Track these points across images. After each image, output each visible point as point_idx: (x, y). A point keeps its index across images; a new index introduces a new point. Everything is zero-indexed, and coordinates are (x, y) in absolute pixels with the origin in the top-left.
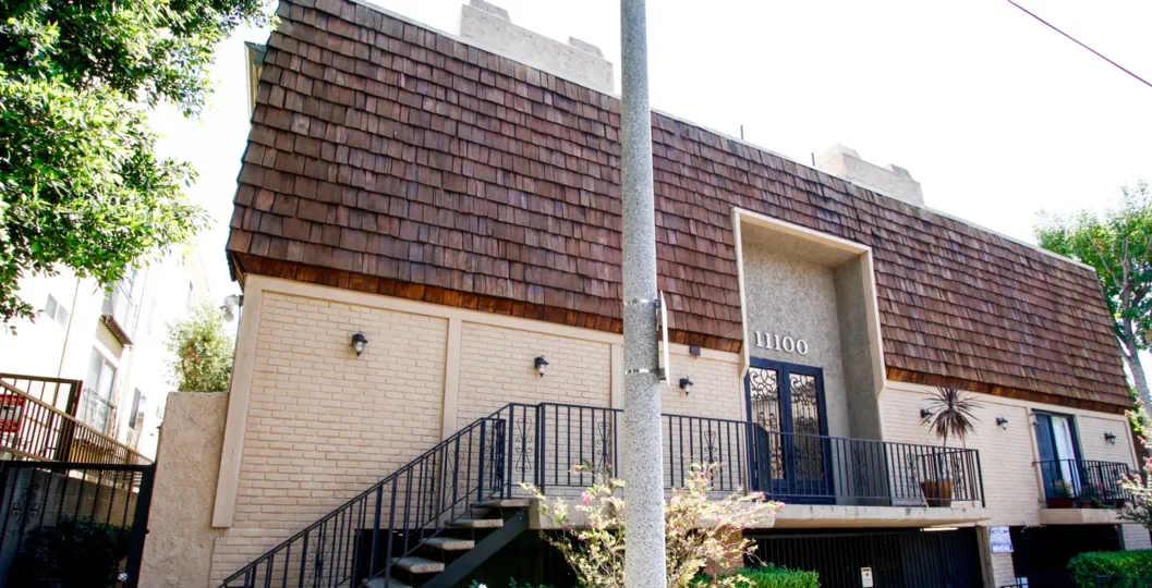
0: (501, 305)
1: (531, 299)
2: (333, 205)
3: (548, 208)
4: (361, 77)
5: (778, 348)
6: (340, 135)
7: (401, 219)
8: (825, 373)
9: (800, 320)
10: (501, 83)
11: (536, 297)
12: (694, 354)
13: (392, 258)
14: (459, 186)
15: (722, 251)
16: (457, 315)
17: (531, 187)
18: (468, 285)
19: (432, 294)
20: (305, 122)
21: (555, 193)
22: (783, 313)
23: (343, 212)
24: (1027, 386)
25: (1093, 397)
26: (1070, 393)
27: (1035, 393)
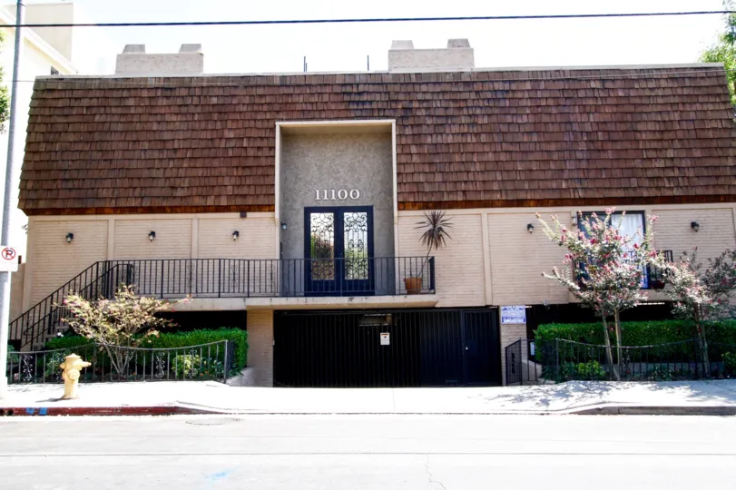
0: (133, 210)
1: (144, 205)
2: (55, 180)
3: (156, 155)
4: (66, 116)
5: (333, 198)
6: (58, 147)
7: (84, 179)
8: (374, 208)
9: (356, 176)
10: (133, 93)
11: (146, 203)
12: (243, 216)
13: (79, 198)
14: (110, 156)
15: (266, 152)
16: (112, 218)
17: (146, 145)
18: (113, 204)
19: (100, 211)
20: (44, 145)
21: (160, 146)
22: (341, 174)
23: (59, 182)
24: (566, 195)
25: (668, 193)
26: (632, 194)
27: (580, 199)
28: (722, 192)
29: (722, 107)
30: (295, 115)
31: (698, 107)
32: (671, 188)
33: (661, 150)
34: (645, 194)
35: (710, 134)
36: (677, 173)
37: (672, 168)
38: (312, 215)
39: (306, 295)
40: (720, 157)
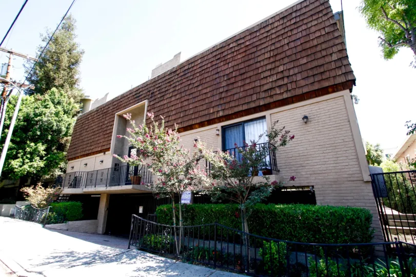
12: (104, 154)
13: (75, 154)
16: (80, 160)
18: (80, 154)
19: (78, 157)
24: (212, 117)
25: (280, 98)
26: (253, 105)
27: (221, 117)
28: (326, 84)
29: (325, 18)
30: (121, 109)
31: (304, 27)
32: (282, 94)
33: (274, 68)
34: (262, 103)
35: (315, 43)
36: (286, 81)
37: (283, 78)
38: (132, 150)
39: (126, 184)
40: (324, 57)
